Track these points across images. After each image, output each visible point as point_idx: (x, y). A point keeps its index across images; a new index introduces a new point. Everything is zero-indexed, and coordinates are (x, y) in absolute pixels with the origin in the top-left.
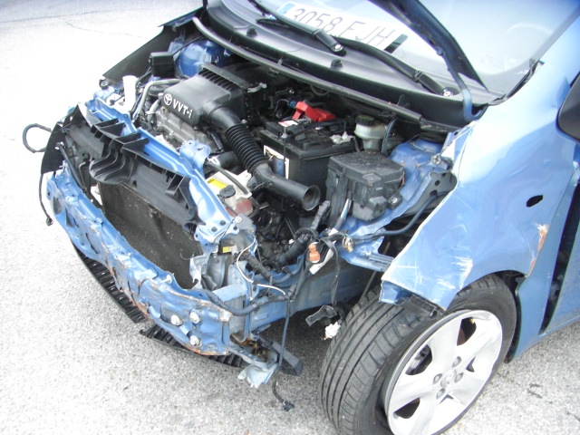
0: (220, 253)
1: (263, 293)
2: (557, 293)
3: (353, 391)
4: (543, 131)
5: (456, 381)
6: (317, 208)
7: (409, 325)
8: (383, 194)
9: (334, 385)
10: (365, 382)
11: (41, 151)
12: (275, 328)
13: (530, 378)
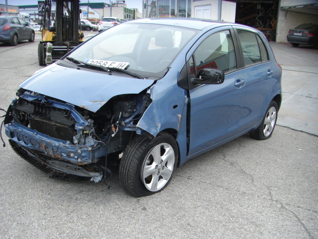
0: (83, 134)
1: (99, 144)
2: (189, 140)
3: (131, 171)
4: (174, 86)
5: (163, 169)
6: (111, 117)
7: (145, 146)
8: (131, 108)
9: (124, 171)
10: (135, 166)
11: (3, 117)
12: (102, 159)
13: (187, 175)
